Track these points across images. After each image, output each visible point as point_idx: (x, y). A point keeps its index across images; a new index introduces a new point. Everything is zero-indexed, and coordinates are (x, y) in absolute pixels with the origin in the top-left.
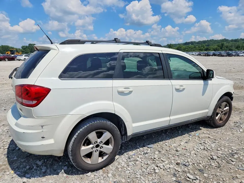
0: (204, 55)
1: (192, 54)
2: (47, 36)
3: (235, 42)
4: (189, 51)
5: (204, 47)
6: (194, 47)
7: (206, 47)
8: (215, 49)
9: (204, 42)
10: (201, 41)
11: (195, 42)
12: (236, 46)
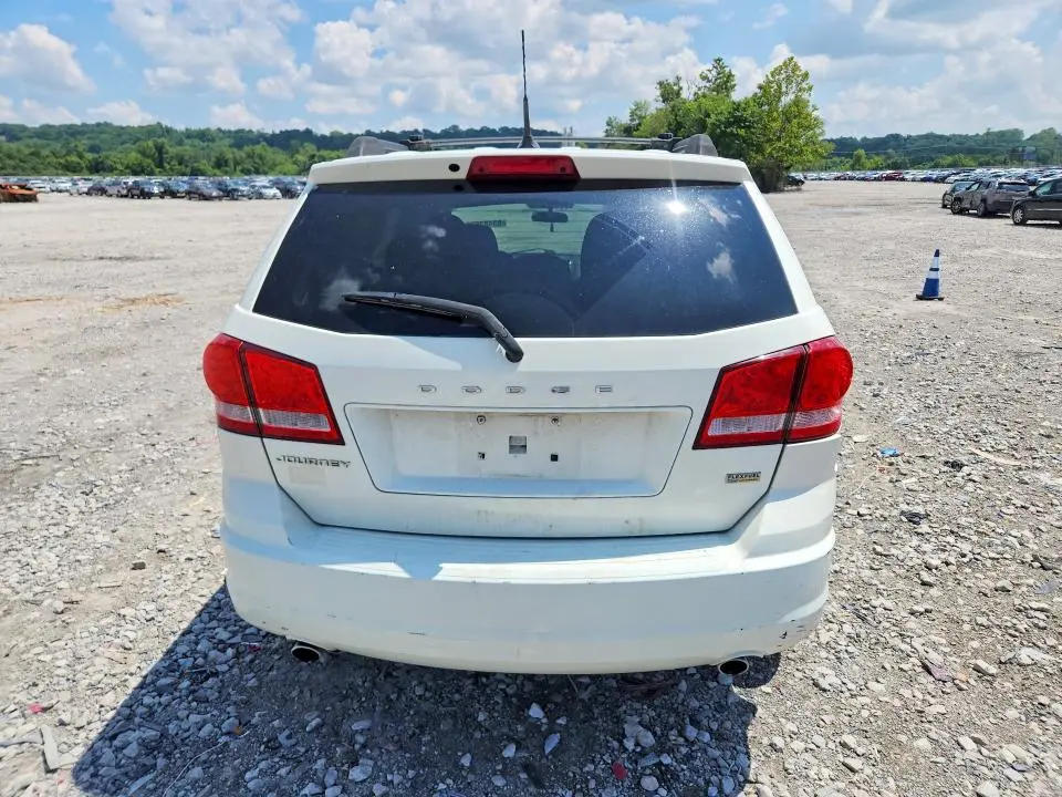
0: (125, 192)
1: (54, 187)
2: (526, 99)
3: (204, 141)
4: (11, 171)
5: (81, 157)
6: (32, 154)
7: (90, 156)
8: (135, 167)
9: (73, 132)
10: (53, 126)
11: (23, 128)
12: (213, 159)
